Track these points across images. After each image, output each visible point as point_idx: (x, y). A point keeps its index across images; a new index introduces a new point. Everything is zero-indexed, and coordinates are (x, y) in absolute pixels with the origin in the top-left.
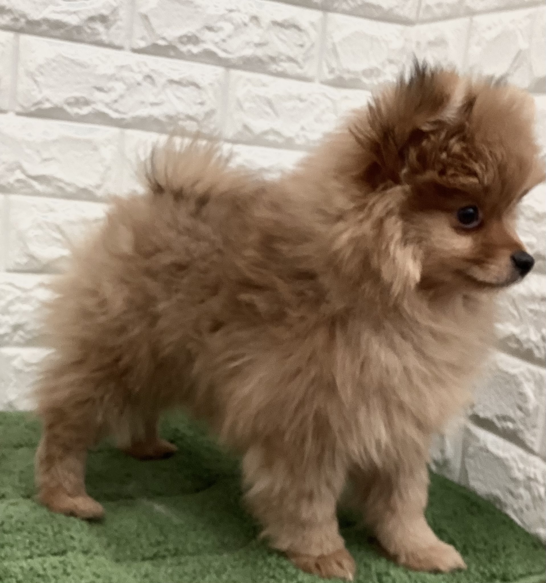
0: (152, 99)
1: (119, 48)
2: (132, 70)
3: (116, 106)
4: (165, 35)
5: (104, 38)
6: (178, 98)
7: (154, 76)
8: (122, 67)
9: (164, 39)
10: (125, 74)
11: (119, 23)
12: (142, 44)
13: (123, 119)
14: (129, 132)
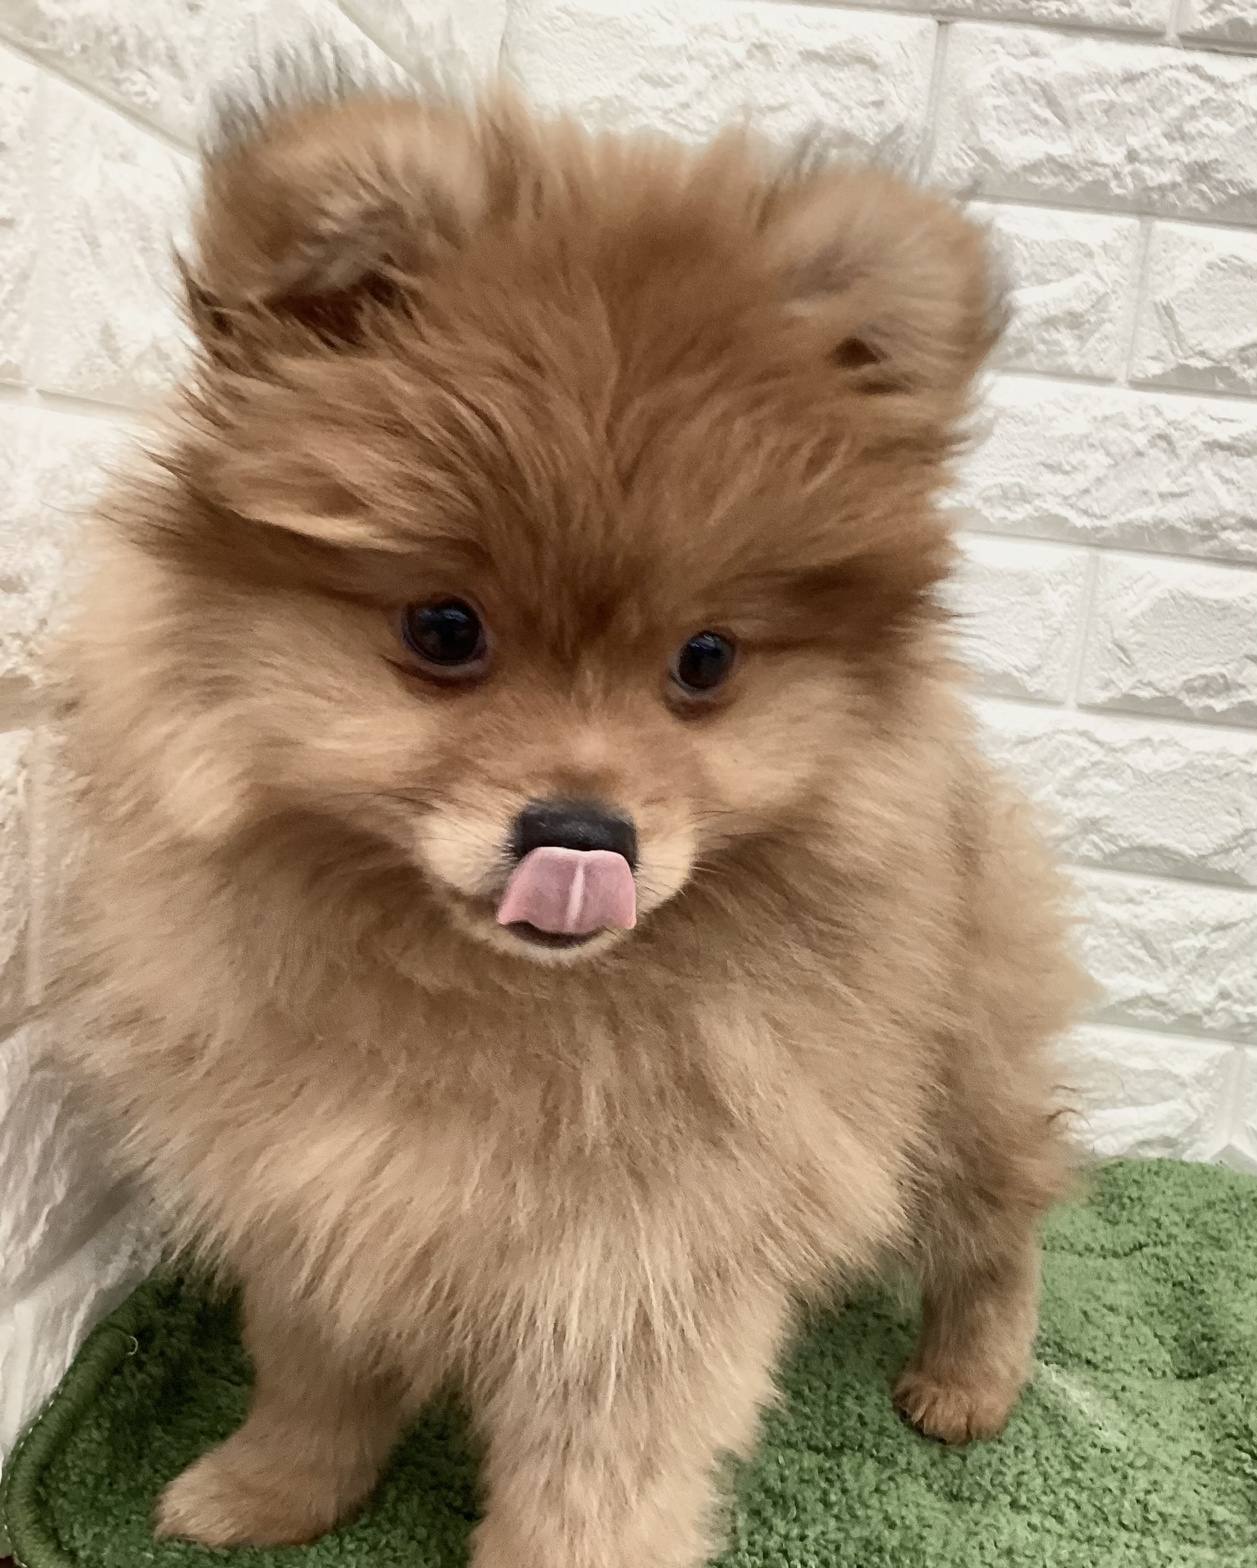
0: (1166, 485)
1: (1106, 380)
2: (1126, 426)
3: (1085, 502)
4: (1206, 346)
5: (1074, 361)
6: (1226, 481)
7: (1176, 435)
8: (1106, 418)
9: (1203, 354)
10: (1112, 433)
11: (1108, 327)
12: (1155, 369)
13: (1097, 529)
14: (1110, 557)
